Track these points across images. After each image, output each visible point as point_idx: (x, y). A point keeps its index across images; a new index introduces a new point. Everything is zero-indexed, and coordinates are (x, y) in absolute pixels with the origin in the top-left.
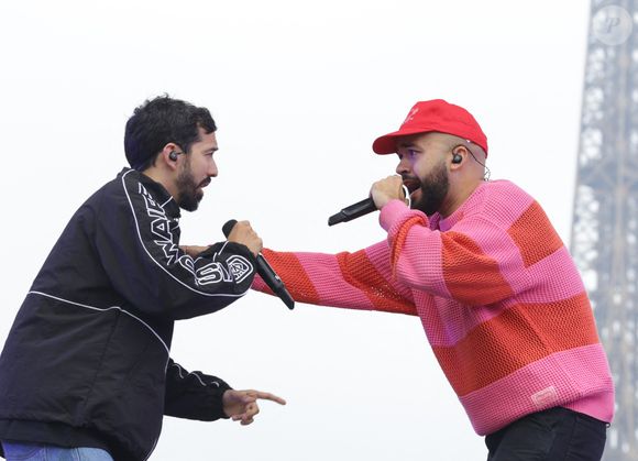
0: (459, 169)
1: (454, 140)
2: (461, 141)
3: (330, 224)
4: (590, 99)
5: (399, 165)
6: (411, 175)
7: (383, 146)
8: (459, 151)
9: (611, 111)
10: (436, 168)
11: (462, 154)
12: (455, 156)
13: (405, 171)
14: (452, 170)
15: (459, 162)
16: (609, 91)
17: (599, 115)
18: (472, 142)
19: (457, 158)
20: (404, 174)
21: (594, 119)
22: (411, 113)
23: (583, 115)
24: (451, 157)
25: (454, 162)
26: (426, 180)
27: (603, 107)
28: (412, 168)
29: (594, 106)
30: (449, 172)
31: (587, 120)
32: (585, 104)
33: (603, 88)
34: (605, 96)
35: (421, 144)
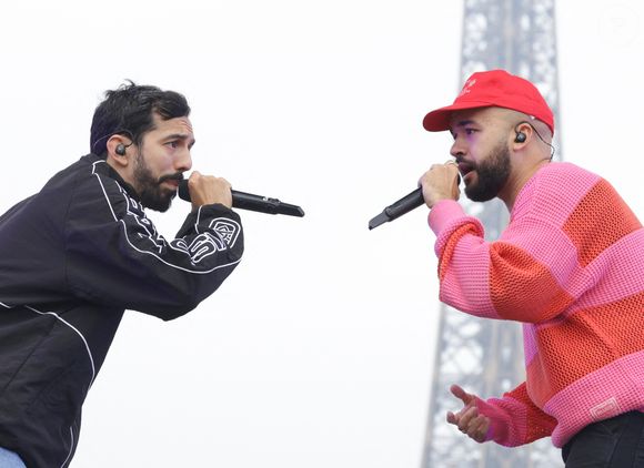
0: (523, 149)
1: (516, 116)
2: (525, 117)
3: (371, 228)
4: (472, 26)
5: (454, 146)
6: (467, 158)
7: (435, 121)
8: (523, 128)
9: (496, 41)
10: (496, 149)
11: (526, 132)
12: (518, 134)
13: (461, 153)
14: (515, 151)
15: (523, 141)
16: (493, 18)
17: (483, 46)
18: (537, 119)
19: (521, 136)
20: (459, 156)
21: (476, 50)
22: (467, 85)
23: (464, 46)
24: (513, 136)
25: (517, 141)
26: (484, 163)
27: (487, 36)
28: (468, 151)
29: (477, 35)
30: (511, 152)
31: (468, 52)
32: (465, 33)
33: (486, 13)
34: (489, 24)
35: (479, 120)
